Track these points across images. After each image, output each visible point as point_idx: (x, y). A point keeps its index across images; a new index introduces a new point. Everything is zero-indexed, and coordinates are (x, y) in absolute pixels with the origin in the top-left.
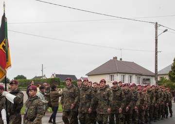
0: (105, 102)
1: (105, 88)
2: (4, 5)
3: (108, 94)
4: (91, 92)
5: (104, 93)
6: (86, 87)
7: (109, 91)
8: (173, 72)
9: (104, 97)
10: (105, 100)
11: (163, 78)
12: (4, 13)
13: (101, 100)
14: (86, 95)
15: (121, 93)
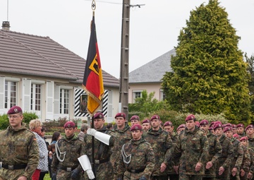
0: (196, 154)
1: (195, 131)
2: (94, 6)
3: (201, 140)
4: (166, 137)
5: (194, 139)
6: (157, 129)
7: (202, 135)
8: (176, 76)
9: (194, 146)
10: (197, 151)
11: (145, 96)
12: (94, 17)
13: (188, 152)
14: (159, 143)
15: (215, 141)
